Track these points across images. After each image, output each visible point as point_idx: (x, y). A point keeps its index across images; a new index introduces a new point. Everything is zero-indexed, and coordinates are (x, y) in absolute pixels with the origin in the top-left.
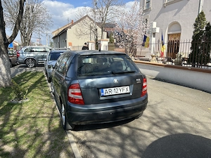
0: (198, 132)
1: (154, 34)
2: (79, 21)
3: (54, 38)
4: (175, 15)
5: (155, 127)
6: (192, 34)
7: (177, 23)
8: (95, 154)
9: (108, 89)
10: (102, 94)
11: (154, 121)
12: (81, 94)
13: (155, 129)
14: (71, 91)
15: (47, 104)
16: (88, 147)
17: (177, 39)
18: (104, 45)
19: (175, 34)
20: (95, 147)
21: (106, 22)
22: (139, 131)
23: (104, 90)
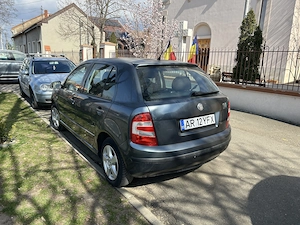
0: (293, 172)
1: (185, 37)
2: (60, 12)
3: (15, 37)
4: (203, 13)
5: (238, 170)
6: (237, 41)
7: (206, 25)
8: (185, 222)
9: (189, 120)
10: (182, 128)
11: (233, 161)
12: (154, 129)
13: (240, 173)
14: (135, 124)
15: (55, 146)
16: (167, 210)
17: (206, 46)
18: (110, 51)
19: (203, 40)
20: (177, 210)
21: (108, 17)
22: (222, 178)
23: (185, 121)
